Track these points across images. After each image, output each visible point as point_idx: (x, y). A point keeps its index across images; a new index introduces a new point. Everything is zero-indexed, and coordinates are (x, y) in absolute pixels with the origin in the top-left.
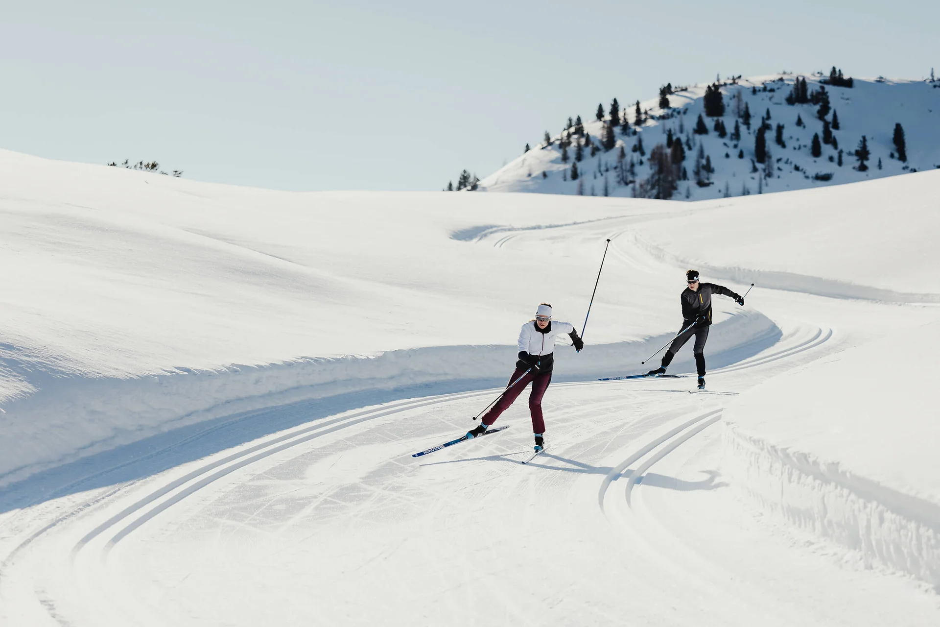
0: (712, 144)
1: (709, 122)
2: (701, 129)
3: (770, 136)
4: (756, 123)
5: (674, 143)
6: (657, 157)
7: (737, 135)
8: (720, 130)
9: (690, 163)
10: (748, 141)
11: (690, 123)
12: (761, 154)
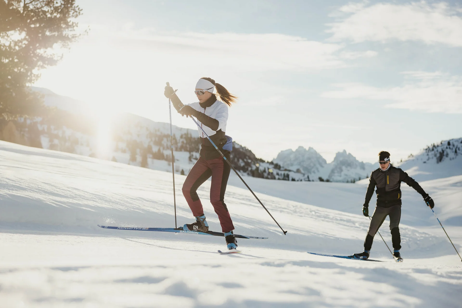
0: (449, 151)
1: (448, 147)
2: (447, 148)
3: (457, 149)
4: (455, 147)
5: (443, 151)
6: (440, 153)
7: (452, 149)
8: (450, 148)
9: (445, 153)
10: (454, 150)
11: (445, 147)
12: (456, 152)
